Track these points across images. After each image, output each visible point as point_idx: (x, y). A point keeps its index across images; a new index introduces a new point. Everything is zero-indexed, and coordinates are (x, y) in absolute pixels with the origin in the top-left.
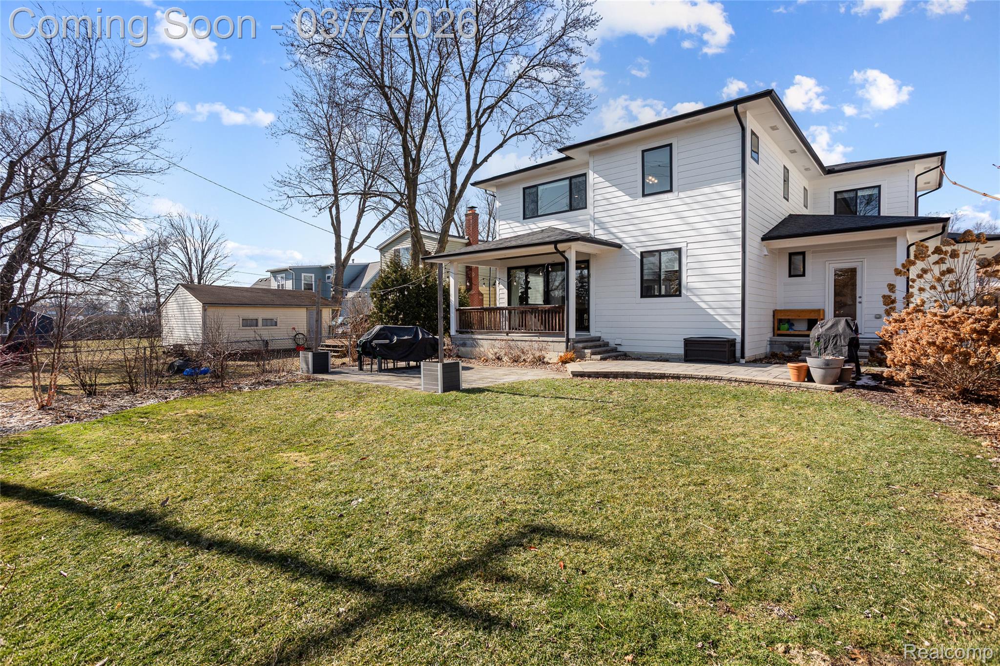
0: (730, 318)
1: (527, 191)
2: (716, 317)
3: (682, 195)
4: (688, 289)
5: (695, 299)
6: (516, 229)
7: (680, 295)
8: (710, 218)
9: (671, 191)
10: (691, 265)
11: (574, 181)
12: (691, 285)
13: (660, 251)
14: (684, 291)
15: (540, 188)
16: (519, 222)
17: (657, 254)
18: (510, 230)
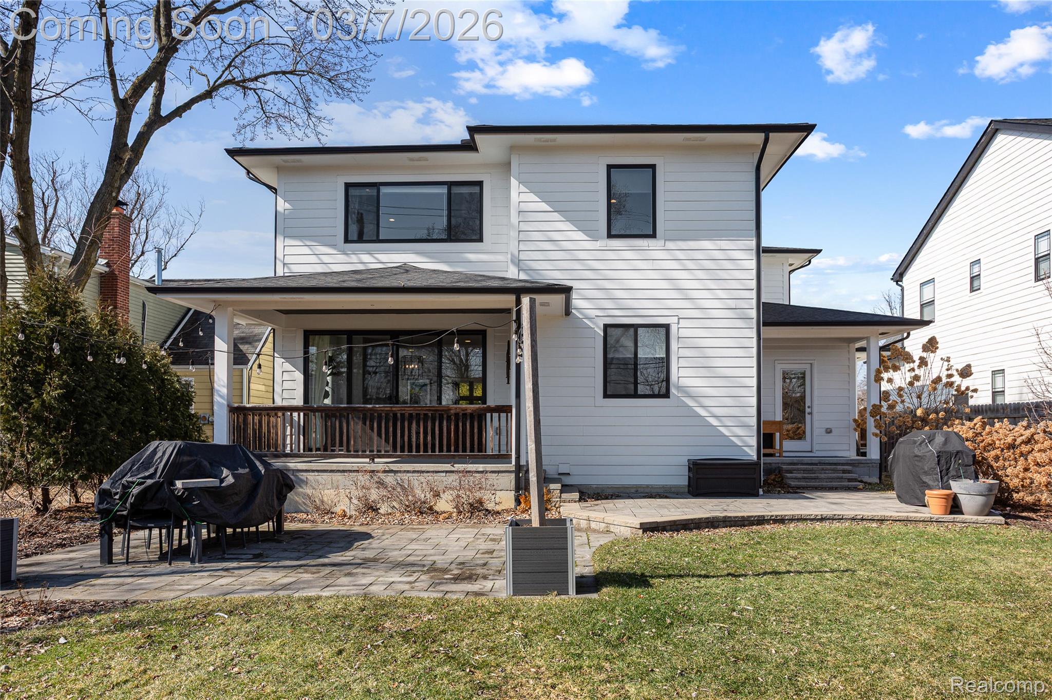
0: (739, 431)
1: (352, 191)
2: (721, 429)
3: (670, 245)
4: (679, 388)
5: (690, 403)
6: (326, 259)
7: (667, 395)
8: (711, 285)
9: (653, 236)
10: (683, 352)
11: (456, 190)
12: (684, 382)
13: (636, 327)
14: (673, 391)
15: (384, 190)
16: (333, 246)
17: (632, 330)
18: (313, 259)
